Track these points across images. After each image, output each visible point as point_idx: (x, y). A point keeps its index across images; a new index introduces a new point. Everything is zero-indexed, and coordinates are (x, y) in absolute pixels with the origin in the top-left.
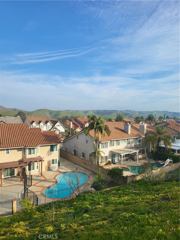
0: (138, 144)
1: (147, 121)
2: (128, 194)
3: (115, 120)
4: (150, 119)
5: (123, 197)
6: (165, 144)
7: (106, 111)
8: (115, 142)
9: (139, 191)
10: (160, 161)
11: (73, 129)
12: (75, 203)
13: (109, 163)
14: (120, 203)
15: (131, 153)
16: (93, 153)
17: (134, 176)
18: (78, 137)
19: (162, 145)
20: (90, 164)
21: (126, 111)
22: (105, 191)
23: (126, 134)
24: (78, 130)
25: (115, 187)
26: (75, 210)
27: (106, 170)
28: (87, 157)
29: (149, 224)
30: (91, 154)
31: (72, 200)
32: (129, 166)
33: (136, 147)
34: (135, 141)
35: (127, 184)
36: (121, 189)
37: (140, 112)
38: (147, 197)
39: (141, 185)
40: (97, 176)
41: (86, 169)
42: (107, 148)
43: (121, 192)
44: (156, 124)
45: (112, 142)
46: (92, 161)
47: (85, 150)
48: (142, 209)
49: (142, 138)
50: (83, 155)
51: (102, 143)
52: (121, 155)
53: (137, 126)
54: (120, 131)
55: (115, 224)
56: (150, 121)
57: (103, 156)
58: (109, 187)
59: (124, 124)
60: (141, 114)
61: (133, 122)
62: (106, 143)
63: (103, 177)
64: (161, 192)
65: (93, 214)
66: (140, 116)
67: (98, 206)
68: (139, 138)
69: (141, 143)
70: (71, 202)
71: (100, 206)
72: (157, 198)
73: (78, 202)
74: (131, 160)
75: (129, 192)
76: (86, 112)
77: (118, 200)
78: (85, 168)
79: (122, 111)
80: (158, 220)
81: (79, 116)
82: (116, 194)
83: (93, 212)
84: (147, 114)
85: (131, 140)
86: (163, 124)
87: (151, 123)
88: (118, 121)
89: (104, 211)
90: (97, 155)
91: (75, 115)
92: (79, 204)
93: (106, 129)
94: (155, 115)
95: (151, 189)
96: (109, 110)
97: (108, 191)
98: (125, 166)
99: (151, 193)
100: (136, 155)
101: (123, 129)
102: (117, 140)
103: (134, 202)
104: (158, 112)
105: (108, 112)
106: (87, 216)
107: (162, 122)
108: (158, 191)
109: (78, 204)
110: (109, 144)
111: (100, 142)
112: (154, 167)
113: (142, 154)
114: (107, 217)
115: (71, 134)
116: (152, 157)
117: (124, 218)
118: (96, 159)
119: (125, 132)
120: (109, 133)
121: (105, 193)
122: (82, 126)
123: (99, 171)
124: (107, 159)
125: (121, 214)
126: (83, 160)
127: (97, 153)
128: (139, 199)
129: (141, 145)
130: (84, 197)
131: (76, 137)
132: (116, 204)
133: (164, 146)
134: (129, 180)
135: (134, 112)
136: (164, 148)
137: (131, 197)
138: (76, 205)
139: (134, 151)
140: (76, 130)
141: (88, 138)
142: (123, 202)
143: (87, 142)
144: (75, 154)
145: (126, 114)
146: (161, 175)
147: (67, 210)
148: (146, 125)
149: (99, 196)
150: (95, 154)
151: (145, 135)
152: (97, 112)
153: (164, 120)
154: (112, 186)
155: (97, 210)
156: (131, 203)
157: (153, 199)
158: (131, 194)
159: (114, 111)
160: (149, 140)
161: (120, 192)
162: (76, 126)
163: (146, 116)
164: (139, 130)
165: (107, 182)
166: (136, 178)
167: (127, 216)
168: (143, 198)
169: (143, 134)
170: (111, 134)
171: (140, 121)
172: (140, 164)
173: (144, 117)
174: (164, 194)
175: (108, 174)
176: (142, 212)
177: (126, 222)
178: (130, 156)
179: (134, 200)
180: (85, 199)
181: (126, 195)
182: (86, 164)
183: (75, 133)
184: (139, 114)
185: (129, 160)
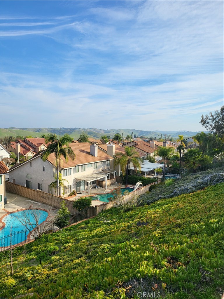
0: (106, 167)
1: (114, 141)
2: (100, 226)
3: (77, 141)
4: (117, 138)
5: (95, 229)
6: (134, 166)
7: (66, 129)
8: (80, 167)
9: (111, 220)
10: (129, 186)
11: (22, 153)
12: (35, 247)
13: (73, 193)
14: (93, 237)
15: (98, 179)
16: (54, 182)
17: (104, 205)
18: (31, 164)
19: (131, 167)
20: (50, 197)
21: (90, 129)
22: (72, 227)
23: (93, 157)
24: (30, 154)
25: (83, 221)
26: (37, 255)
27: (71, 201)
28: (45, 189)
29: (132, 250)
30: (50, 185)
31: (30, 244)
32: (97, 194)
33: (104, 172)
34: (103, 165)
35: (96, 215)
36: (91, 221)
37: (106, 131)
38: (122, 225)
39: (112, 213)
40: (60, 211)
41: (44, 203)
42: (70, 176)
43: (91, 225)
44: (124, 145)
45: (77, 167)
46: (52, 193)
47: (42, 180)
48: (120, 237)
49: (110, 161)
50: (40, 187)
51: (65, 170)
52: (88, 182)
53: (105, 147)
54: (85, 154)
55: (94, 259)
56: (118, 141)
57: (66, 186)
58: (75, 222)
59: (90, 146)
60: (107, 132)
61: (99, 143)
62: (69, 169)
63: (68, 211)
64: (134, 218)
65: (63, 254)
66: (106, 135)
67: (67, 245)
68: (107, 161)
69: (109, 167)
70: (29, 247)
71: (69, 244)
72: (132, 224)
73: (39, 246)
74: (99, 187)
75: (100, 223)
76: (39, 130)
77: (90, 233)
78: (42, 203)
79: (85, 130)
80: (140, 245)
81: (30, 136)
82: (85, 229)
83: (63, 252)
84: (114, 133)
85: (98, 164)
86: (132, 144)
87: (118, 143)
88: (82, 142)
89: (76, 248)
90: (58, 185)
91: (23, 135)
92: (41, 248)
93: (70, 151)
94: (122, 134)
95: (124, 216)
96: (69, 128)
97: (76, 226)
98: (92, 195)
99: (125, 220)
100: (104, 181)
101: (89, 152)
102: (83, 165)
103: (109, 232)
104: (125, 130)
105: (68, 131)
106: (57, 258)
107: (130, 142)
108: (131, 217)
109: (39, 247)
110: (72, 170)
111: (62, 169)
112: (126, 191)
113: (111, 178)
114: (82, 254)
115: (19, 161)
116: (121, 181)
117: (102, 250)
118: (57, 190)
119: (91, 155)
120: (73, 157)
121: (72, 229)
122: (35, 149)
123: (63, 204)
124: (70, 189)
125: (99, 247)
126: (40, 193)
127: (58, 183)
128: (114, 228)
129: (110, 168)
130: (46, 238)
131: (29, 164)
132: (88, 238)
133: (133, 168)
134: (98, 210)
135: (99, 130)
136: (133, 170)
137: (103, 229)
138: (37, 249)
139: (101, 177)
140: (27, 154)
141: (45, 164)
142: (97, 235)
143: (44, 170)
144: (28, 187)
145: (90, 133)
146: (132, 200)
147: (26, 257)
148: (114, 146)
149: (65, 234)
150: (56, 184)
151: (114, 157)
152: (54, 131)
153: (132, 140)
154: (79, 220)
155: (67, 249)
156: (106, 234)
157: (128, 226)
158: (103, 225)
159: (76, 129)
160: (118, 163)
161: (89, 225)
162: (26, 150)
163: (112, 136)
164: (107, 151)
165: (73, 216)
166: (105, 207)
167: (105, 248)
168: (118, 227)
169: (112, 156)
170: (76, 158)
171: (106, 141)
172: (109, 191)
173: (110, 137)
174: (139, 219)
175: (73, 206)
176: (120, 241)
177: (106, 254)
178: (97, 182)
179: (108, 230)
180: (47, 241)
181: (98, 226)
182: (44, 198)
183: (25, 159)
184: (105, 133)
185: (96, 187)
